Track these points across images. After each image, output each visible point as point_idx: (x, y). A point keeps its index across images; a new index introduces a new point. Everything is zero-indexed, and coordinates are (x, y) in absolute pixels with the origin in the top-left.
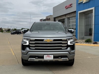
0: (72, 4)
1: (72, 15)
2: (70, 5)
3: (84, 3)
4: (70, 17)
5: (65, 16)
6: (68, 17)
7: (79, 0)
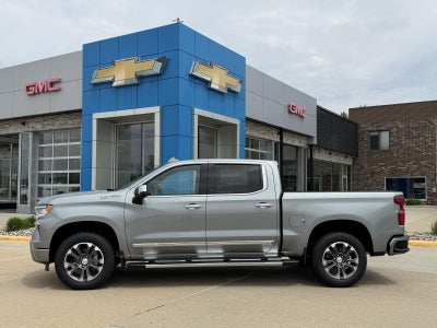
0: (58, 82)
1: (57, 124)
2: (52, 84)
3: (118, 87)
4: (47, 128)
5: (24, 124)
6: (39, 127)
7: (95, 72)
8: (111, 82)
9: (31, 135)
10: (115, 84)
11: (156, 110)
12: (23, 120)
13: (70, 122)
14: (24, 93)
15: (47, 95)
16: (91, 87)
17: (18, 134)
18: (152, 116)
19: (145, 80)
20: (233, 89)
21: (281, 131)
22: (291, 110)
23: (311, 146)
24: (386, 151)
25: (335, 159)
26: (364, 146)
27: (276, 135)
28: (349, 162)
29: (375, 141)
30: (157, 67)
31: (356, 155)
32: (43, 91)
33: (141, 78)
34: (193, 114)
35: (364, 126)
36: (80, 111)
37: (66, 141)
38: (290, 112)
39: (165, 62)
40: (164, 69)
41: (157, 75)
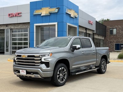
1: (19, 27)
2: (18, 14)
4: (16, 28)
5: (7, 26)
6: (12, 27)
7: (35, 11)
8: (41, 14)
9: (9, 30)
10: (42, 15)
11: (56, 23)
12: (7, 25)
13: (24, 26)
14: (8, 16)
15: (16, 17)
16: (33, 16)
17: (4, 29)
18: (55, 25)
19: (52, 14)
20: (76, 16)
21: (86, 29)
22: (89, 22)
23: (94, 34)
24: (115, 35)
25: (100, 38)
26: (108, 33)
27: (85, 30)
28: (103, 38)
29: (112, 32)
30: (56, 11)
31: (106, 36)
32: (15, 16)
33: (51, 13)
34: (66, 25)
35: (108, 27)
36: (29, 23)
37: (22, 32)
38: (89, 23)
39: (59, 9)
40: (58, 11)
41: (56, 13)
